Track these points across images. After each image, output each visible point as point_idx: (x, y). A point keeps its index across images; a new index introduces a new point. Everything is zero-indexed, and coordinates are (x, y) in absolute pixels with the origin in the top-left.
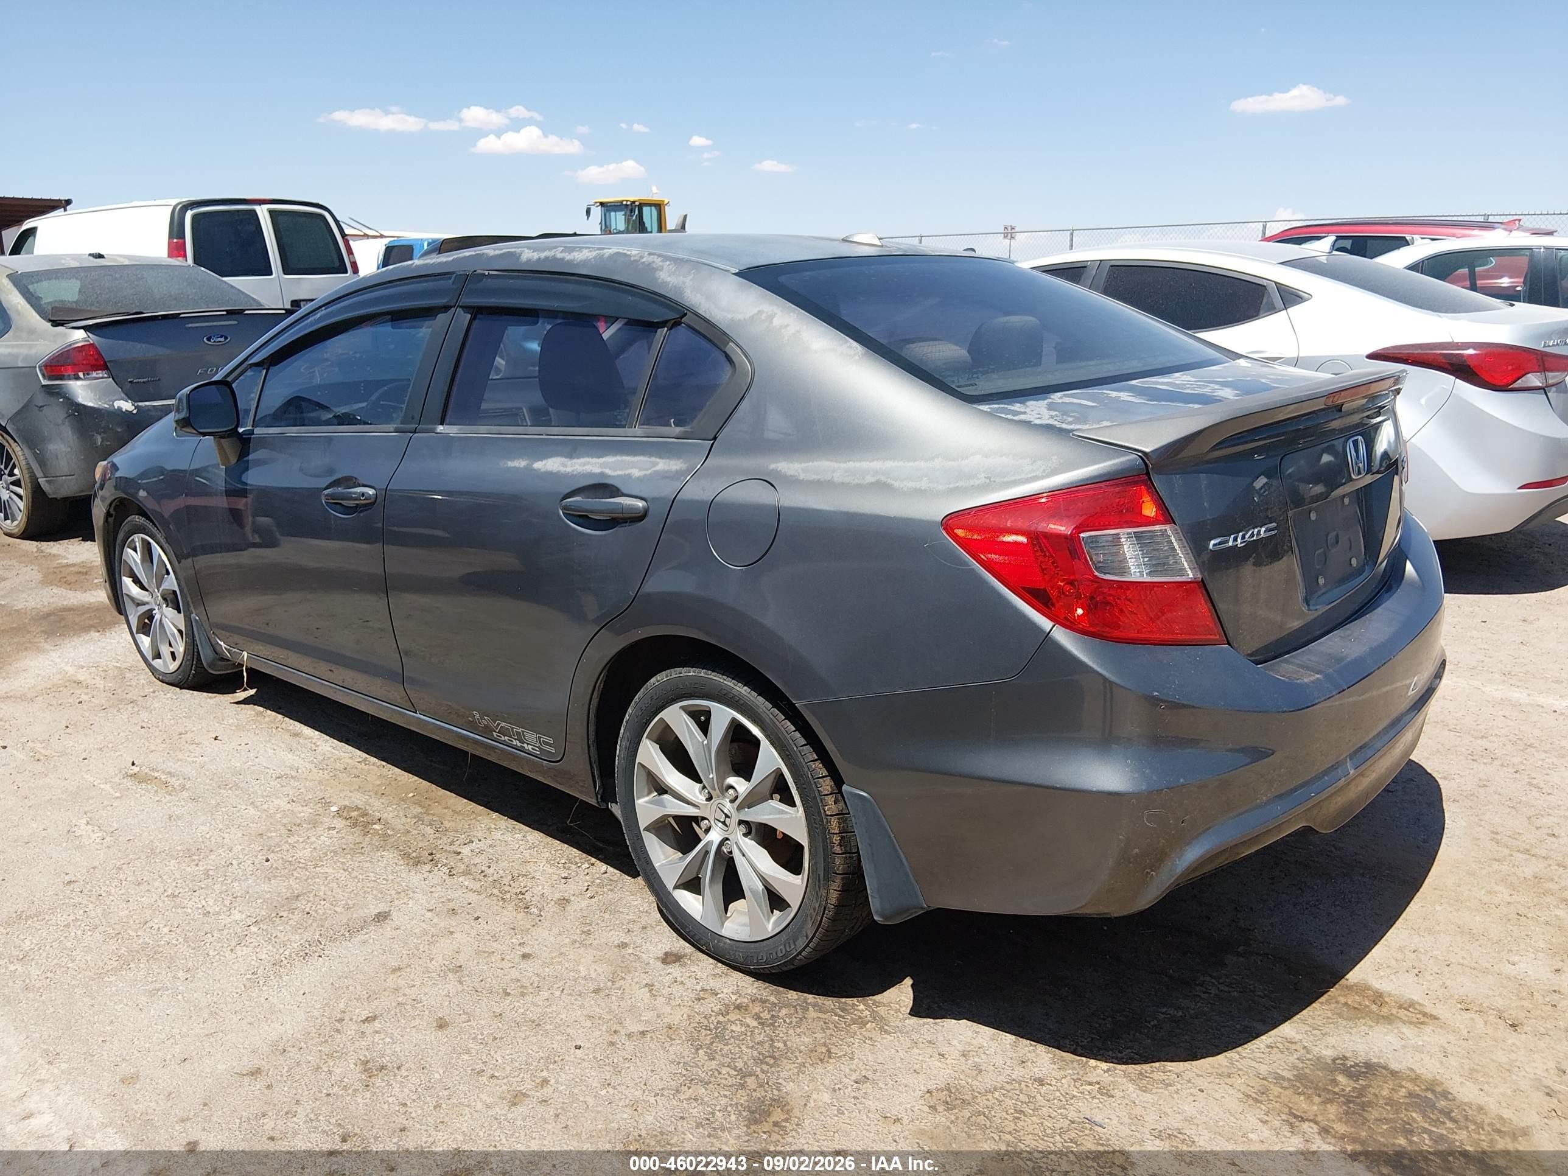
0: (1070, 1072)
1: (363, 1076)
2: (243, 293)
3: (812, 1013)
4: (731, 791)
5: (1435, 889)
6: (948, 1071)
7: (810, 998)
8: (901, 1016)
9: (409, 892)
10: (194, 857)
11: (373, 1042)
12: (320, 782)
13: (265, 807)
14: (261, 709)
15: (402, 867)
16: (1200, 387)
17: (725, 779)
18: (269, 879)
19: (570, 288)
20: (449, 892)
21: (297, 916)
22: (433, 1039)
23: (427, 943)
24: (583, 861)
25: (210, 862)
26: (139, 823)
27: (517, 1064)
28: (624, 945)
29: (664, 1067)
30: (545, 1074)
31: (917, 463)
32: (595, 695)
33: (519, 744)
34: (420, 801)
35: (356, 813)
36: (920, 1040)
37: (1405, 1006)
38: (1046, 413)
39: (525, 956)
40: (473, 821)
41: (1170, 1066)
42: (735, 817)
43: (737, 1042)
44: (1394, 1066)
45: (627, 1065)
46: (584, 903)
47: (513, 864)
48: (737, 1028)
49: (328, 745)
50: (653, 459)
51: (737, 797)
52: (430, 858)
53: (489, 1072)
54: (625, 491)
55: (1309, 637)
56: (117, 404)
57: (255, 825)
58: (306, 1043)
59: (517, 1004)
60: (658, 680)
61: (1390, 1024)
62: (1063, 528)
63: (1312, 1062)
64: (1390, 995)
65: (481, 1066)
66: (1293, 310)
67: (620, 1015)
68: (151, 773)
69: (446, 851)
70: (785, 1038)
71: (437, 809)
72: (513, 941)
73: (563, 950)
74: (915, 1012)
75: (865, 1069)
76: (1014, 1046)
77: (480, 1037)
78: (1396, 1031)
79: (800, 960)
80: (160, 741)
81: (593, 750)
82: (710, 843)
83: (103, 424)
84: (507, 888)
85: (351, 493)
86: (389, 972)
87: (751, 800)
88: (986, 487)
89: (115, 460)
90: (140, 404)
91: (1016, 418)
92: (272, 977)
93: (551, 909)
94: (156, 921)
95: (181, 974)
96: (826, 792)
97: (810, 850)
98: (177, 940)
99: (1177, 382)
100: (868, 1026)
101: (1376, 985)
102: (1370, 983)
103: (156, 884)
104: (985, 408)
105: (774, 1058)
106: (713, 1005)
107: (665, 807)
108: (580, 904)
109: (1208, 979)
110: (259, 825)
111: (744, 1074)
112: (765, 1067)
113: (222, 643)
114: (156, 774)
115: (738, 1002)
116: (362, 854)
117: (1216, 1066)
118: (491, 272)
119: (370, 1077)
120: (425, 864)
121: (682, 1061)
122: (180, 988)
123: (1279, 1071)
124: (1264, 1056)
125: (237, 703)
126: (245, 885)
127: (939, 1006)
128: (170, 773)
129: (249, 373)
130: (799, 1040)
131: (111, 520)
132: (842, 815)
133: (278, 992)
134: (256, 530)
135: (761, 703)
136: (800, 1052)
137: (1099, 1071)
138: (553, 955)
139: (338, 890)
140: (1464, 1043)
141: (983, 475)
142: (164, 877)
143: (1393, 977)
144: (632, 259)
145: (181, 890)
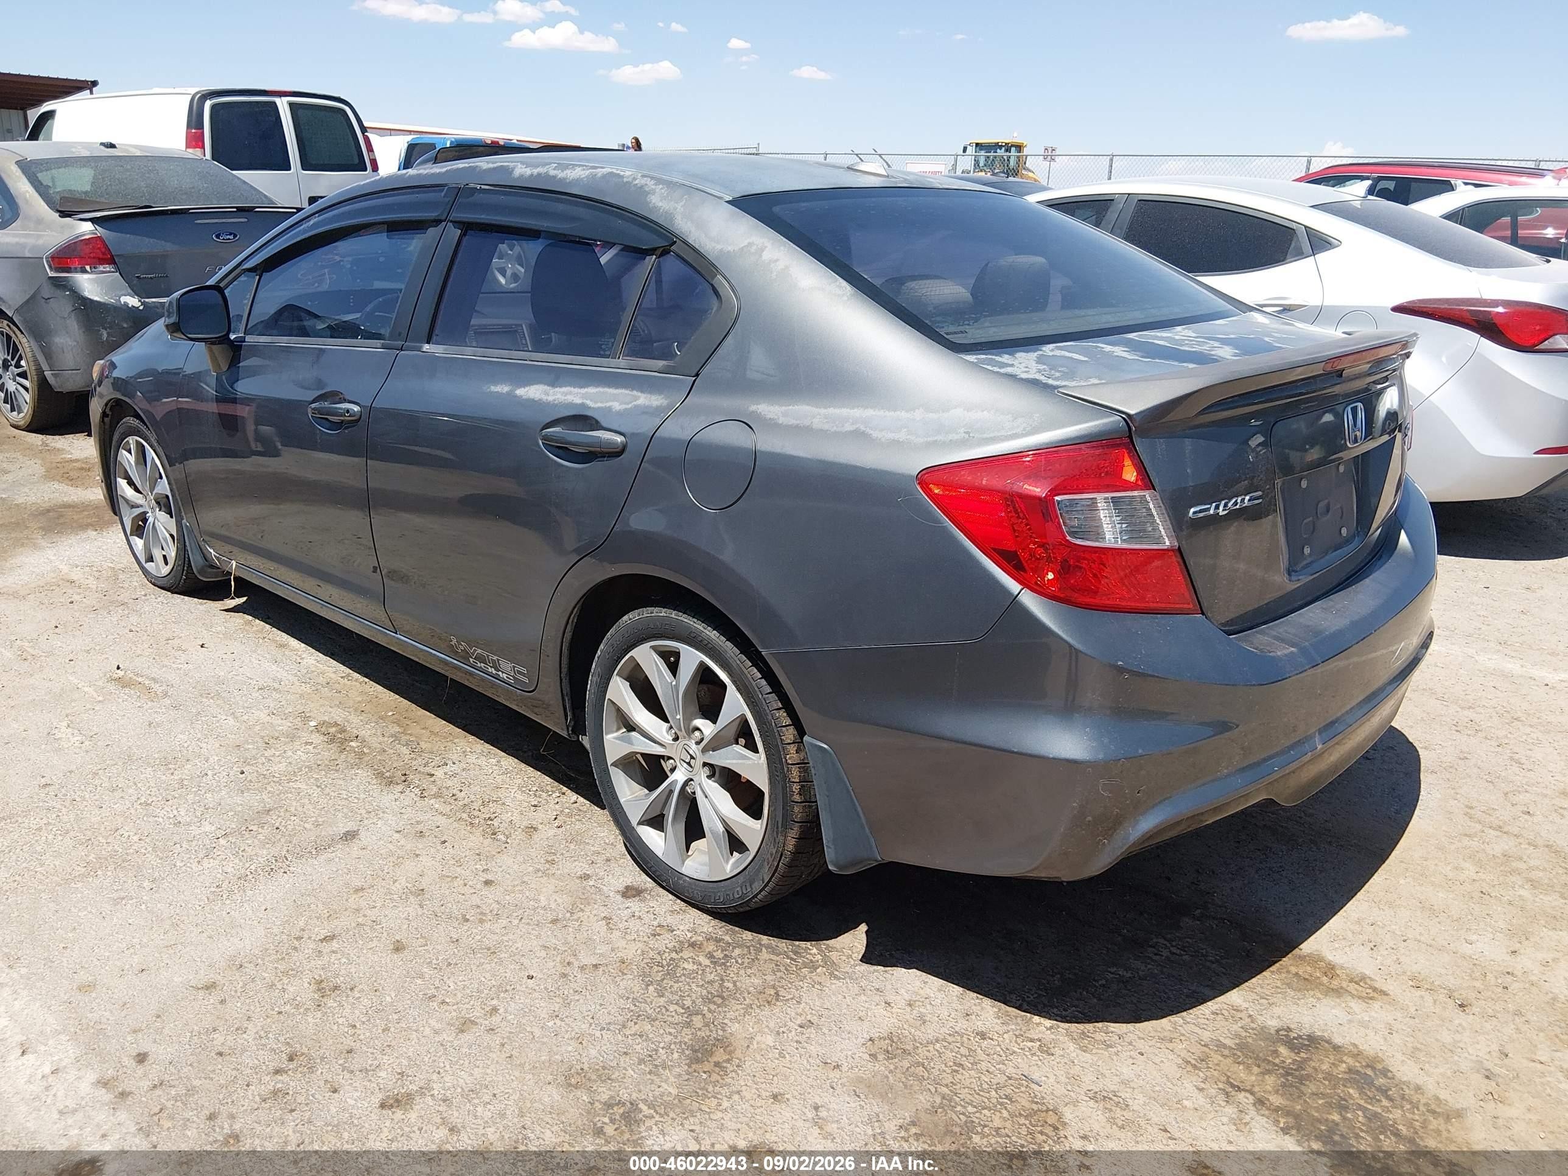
0: (1013, 1027)
1: (316, 996)
2: (255, 189)
3: (765, 955)
4: (697, 733)
5: (1402, 862)
6: (892, 1020)
7: (765, 939)
8: (852, 963)
9: (379, 812)
10: (170, 766)
11: (329, 961)
12: (302, 696)
13: (245, 717)
14: (250, 618)
15: (375, 788)
16: (1199, 344)
17: (692, 720)
18: (242, 792)
19: (560, 207)
20: (419, 815)
21: (266, 831)
22: (388, 962)
23: (392, 864)
24: (554, 789)
25: (186, 771)
26: (119, 728)
27: (468, 991)
28: (586, 877)
29: (613, 1002)
30: (495, 1002)
31: (898, 413)
32: (569, 627)
33: (494, 672)
34: (399, 720)
35: (334, 729)
36: (869, 987)
37: (1356, 979)
38: (1034, 367)
39: (488, 883)
40: (449, 744)
41: (1114, 1027)
42: (700, 759)
43: (688, 980)
44: (1338, 1040)
45: (577, 998)
46: (552, 832)
47: (484, 789)
48: (689, 966)
49: (313, 658)
50: (635, 393)
51: (702, 740)
52: (403, 778)
53: (440, 998)
54: (604, 424)
55: (1290, 608)
56: (123, 299)
57: (233, 736)
58: (263, 959)
59: (475, 931)
60: (631, 617)
61: (1338, 997)
62: (1039, 490)
63: (1256, 1032)
64: (1342, 968)
65: (433, 991)
66: (1322, 257)
67: (575, 947)
68: (135, 678)
69: (419, 772)
70: (735, 979)
71: (415, 729)
72: (477, 867)
73: (526, 879)
74: (867, 959)
75: (811, 1014)
76: (961, 998)
77: (434, 961)
78: (1343, 1005)
79: (756, 902)
80: (146, 646)
81: (565, 682)
82: (675, 782)
83: (109, 319)
84: (476, 813)
85: (336, 408)
86: (352, 892)
87: (716, 744)
88: (963, 443)
89: (114, 359)
90: (147, 300)
91: (1002, 371)
92: (236, 891)
93: (518, 836)
94: (127, 829)
95: (146, 884)
96: (789, 741)
97: (770, 797)
98: (146, 849)
99: (1177, 337)
100: (818, 970)
101: (1330, 957)
102: (1324, 955)
103: (131, 791)
104: (971, 358)
105: (723, 998)
106: (667, 942)
107: (632, 744)
108: (547, 832)
109: (1162, 941)
110: (238, 736)
111: (690, 1012)
112: (713, 1007)
113: (212, 551)
114: (140, 679)
115: (693, 939)
116: (336, 770)
117: (1159, 1030)
118: (483, 187)
119: (323, 996)
120: (398, 784)
121: (631, 996)
122: (145, 898)
123: (1221, 1039)
124: (1207, 1022)
125: (226, 610)
126: (217, 797)
127: (891, 955)
128: (153, 679)
129: (243, 278)
130: (750, 981)
131: (107, 420)
132: (803, 765)
133: (240, 907)
134: (259, 438)
135: (729, 648)
136: (749, 993)
137: (1042, 1028)
138: (516, 883)
139: (310, 807)
140: (1411, 1021)
141: (962, 430)
142: (139, 785)
143: (1347, 949)
144: (625, 180)
145: (154, 798)
